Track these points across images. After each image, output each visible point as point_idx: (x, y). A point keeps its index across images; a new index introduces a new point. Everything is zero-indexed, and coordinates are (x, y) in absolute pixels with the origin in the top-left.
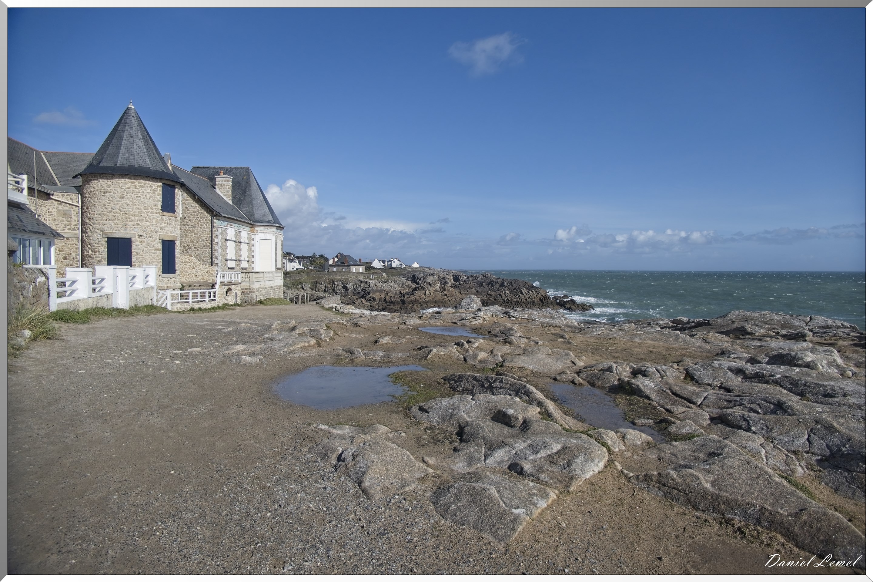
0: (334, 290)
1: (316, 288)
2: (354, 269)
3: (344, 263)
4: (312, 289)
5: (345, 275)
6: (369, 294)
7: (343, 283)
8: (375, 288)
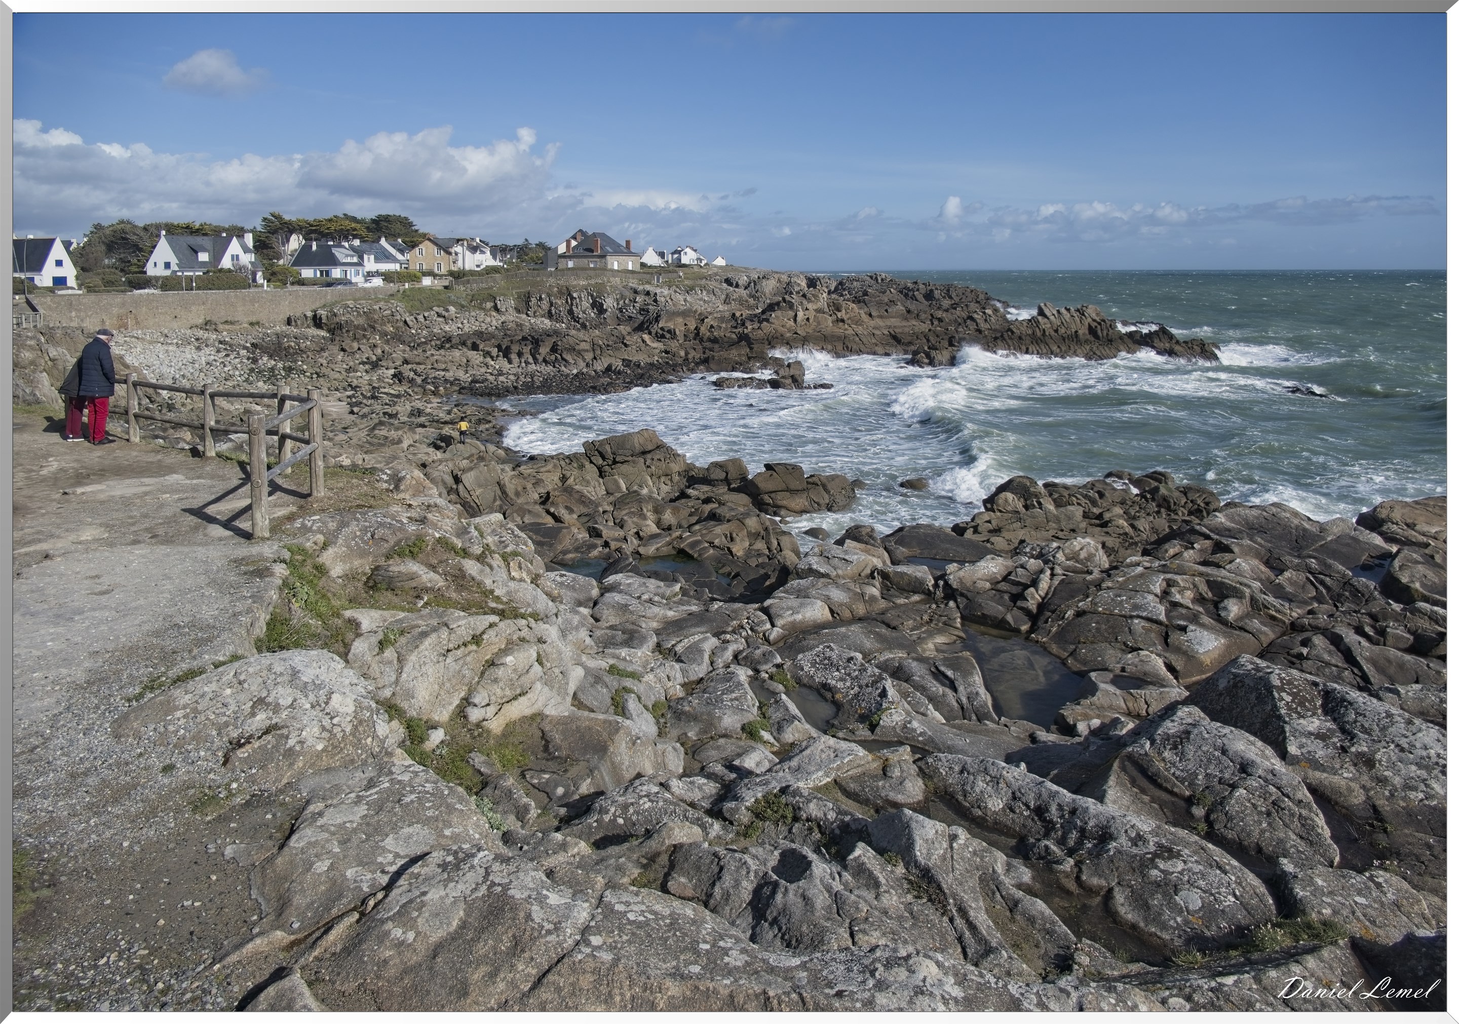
0: (571, 312)
1: (528, 307)
2: (616, 264)
3: (592, 251)
4: (518, 311)
5: (597, 276)
6: (657, 319)
7: (592, 296)
8: (670, 307)
